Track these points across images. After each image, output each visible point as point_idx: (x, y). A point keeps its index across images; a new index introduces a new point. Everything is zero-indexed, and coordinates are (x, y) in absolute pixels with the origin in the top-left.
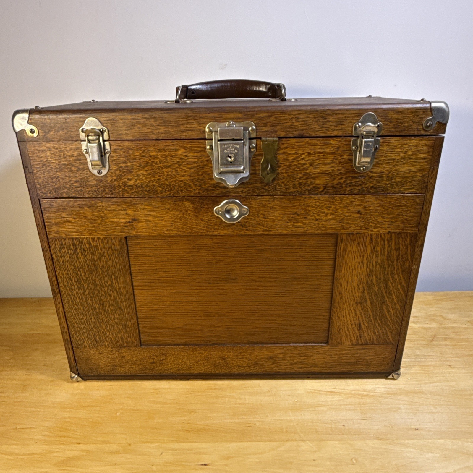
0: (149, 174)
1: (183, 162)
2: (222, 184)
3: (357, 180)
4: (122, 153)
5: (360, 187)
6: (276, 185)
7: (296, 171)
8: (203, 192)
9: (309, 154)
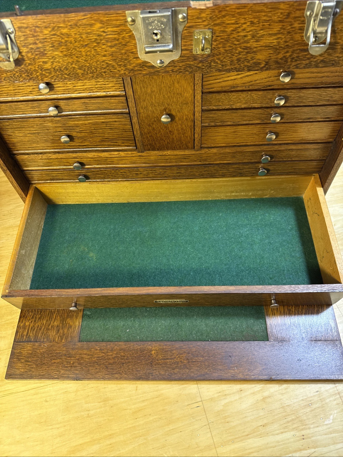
0: (66, 55)
1: (101, 40)
2: (149, 63)
3: (305, 53)
4: (28, 32)
5: (307, 62)
6: (211, 62)
7: (235, 45)
8: (129, 73)
9: (252, 23)
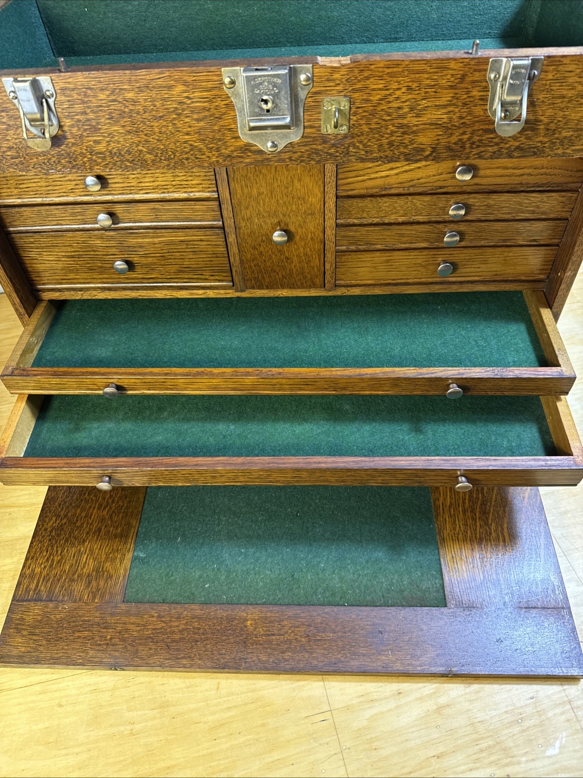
0: (129, 132)
1: (183, 110)
2: (256, 146)
3: (492, 136)
4: (76, 96)
5: (496, 148)
6: (349, 147)
7: (385, 120)
8: (224, 161)
9: (409, 88)
